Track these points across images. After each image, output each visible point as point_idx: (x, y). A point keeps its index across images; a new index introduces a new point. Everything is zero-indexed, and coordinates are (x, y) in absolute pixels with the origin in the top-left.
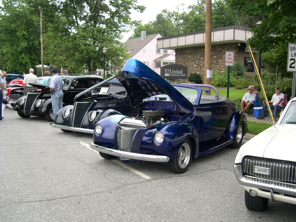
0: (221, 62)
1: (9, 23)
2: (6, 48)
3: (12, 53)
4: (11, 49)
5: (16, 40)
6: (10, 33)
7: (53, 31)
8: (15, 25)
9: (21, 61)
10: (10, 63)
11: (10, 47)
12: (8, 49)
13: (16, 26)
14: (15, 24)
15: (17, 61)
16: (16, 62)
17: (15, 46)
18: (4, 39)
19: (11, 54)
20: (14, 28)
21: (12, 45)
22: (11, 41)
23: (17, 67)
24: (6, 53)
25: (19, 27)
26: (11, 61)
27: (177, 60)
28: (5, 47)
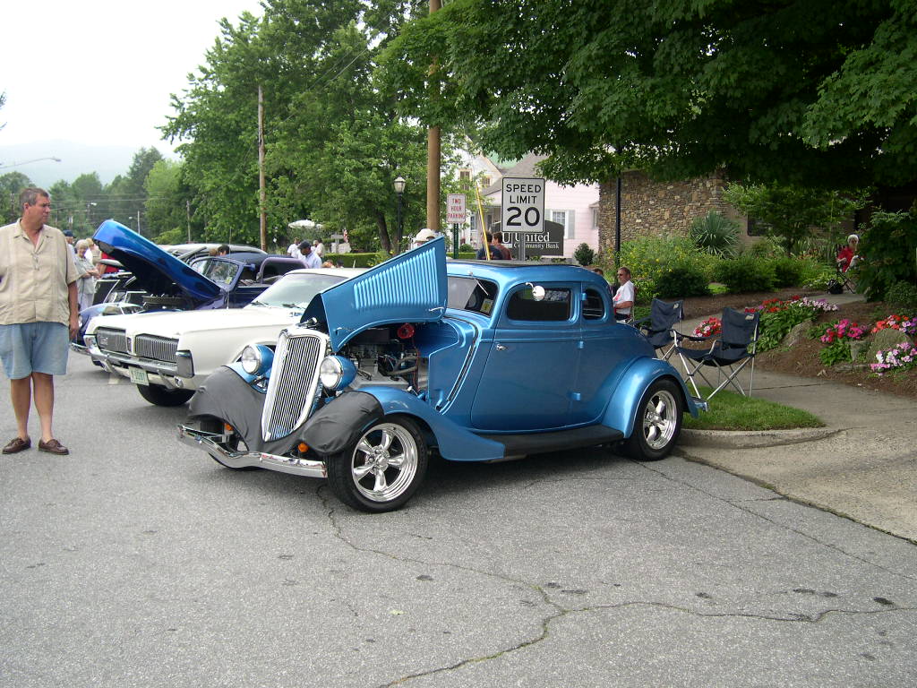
0: (689, 211)
1: (222, 110)
2: (213, 177)
3: (229, 190)
4: (227, 179)
5: (239, 154)
6: (226, 138)
7: (285, 138)
8: (237, 116)
9: (252, 212)
10: (224, 215)
11: (224, 173)
12: (217, 180)
13: (238, 119)
14: (236, 113)
15: (242, 212)
16: (239, 213)
17: (237, 170)
18: (210, 152)
19: (226, 192)
20: (233, 122)
21: (230, 169)
22: (227, 158)
23: (240, 228)
24: (213, 189)
25: (248, 121)
26: (225, 211)
27: (604, 207)
28: (212, 174)
